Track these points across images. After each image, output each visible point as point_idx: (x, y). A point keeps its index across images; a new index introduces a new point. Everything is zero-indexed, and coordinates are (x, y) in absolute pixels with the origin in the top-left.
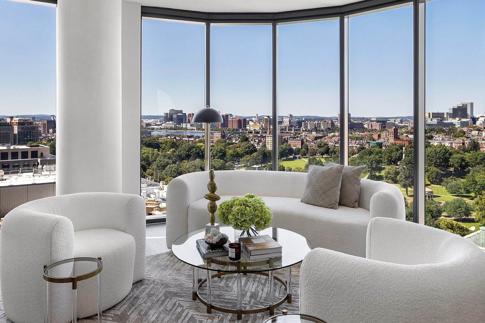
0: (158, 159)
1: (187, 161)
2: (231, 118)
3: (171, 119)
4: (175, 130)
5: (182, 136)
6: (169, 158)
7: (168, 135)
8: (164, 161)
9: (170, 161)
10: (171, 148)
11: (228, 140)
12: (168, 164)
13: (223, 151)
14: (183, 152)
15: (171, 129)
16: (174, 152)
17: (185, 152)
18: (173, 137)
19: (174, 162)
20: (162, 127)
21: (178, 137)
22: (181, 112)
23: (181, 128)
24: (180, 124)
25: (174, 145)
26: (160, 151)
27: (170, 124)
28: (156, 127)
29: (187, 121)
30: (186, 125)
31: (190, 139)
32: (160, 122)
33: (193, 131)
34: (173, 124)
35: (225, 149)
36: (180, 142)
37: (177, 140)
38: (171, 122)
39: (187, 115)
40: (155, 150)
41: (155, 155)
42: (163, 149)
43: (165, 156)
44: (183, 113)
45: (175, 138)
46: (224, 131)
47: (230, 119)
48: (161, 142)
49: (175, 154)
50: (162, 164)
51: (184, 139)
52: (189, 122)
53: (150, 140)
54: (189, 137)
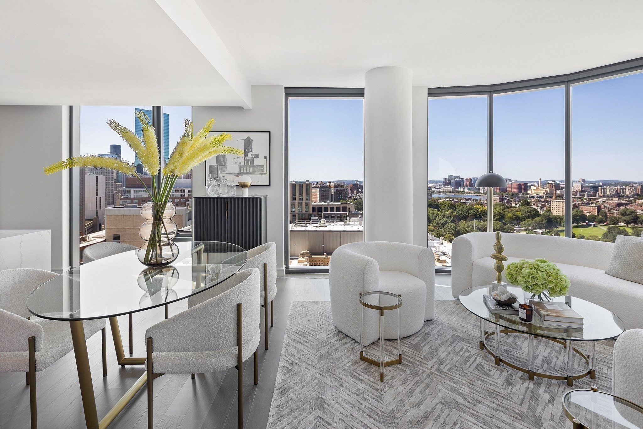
0: (438, 218)
1: (465, 221)
2: (511, 182)
3: (450, 184)
4: (453, 193)
5: (459, 199)
6: (448, 218)
7: (447, 198)
8: (443, 220)
9: (449, 221)
10: (449, 209)
11: (507, 204)
12: (446, 222)
13: (502, 214)
14: (461, 213)
15: (450, 192)
16: (452, 212)
17: (463, 213)
18: (451, 200)
19: (453, 222)
20: (441, 191)
21: (456, 199)
22: (459, 177)
23: (459, 192)
24: (458, 188)
25: (452, 206)
26: (440, 211)
27: (449, 188)
28: (436, 190)
29: (465, 185)
30: (464, 189)
31: (467, 202)
32: (439, 186)
33: (470, 194)
34: (451, 188)
35: (504, 212)
36: (458, 204)
37: (455, 202)
38: (449, 187)
39: (464, 180)
40: (436, 210)
41: (435, 214)
42: (443, 210)
43: (444, 216)
44: (461, 178)
45: (453, 200)
46: (502, 195)
47: (509, 183)
48: (440, 204)
49: (453, 214)
50: (441, 222)
51: (461, 201)
52: (467, 186)
53: (431, 202)
54: (466, 200)
